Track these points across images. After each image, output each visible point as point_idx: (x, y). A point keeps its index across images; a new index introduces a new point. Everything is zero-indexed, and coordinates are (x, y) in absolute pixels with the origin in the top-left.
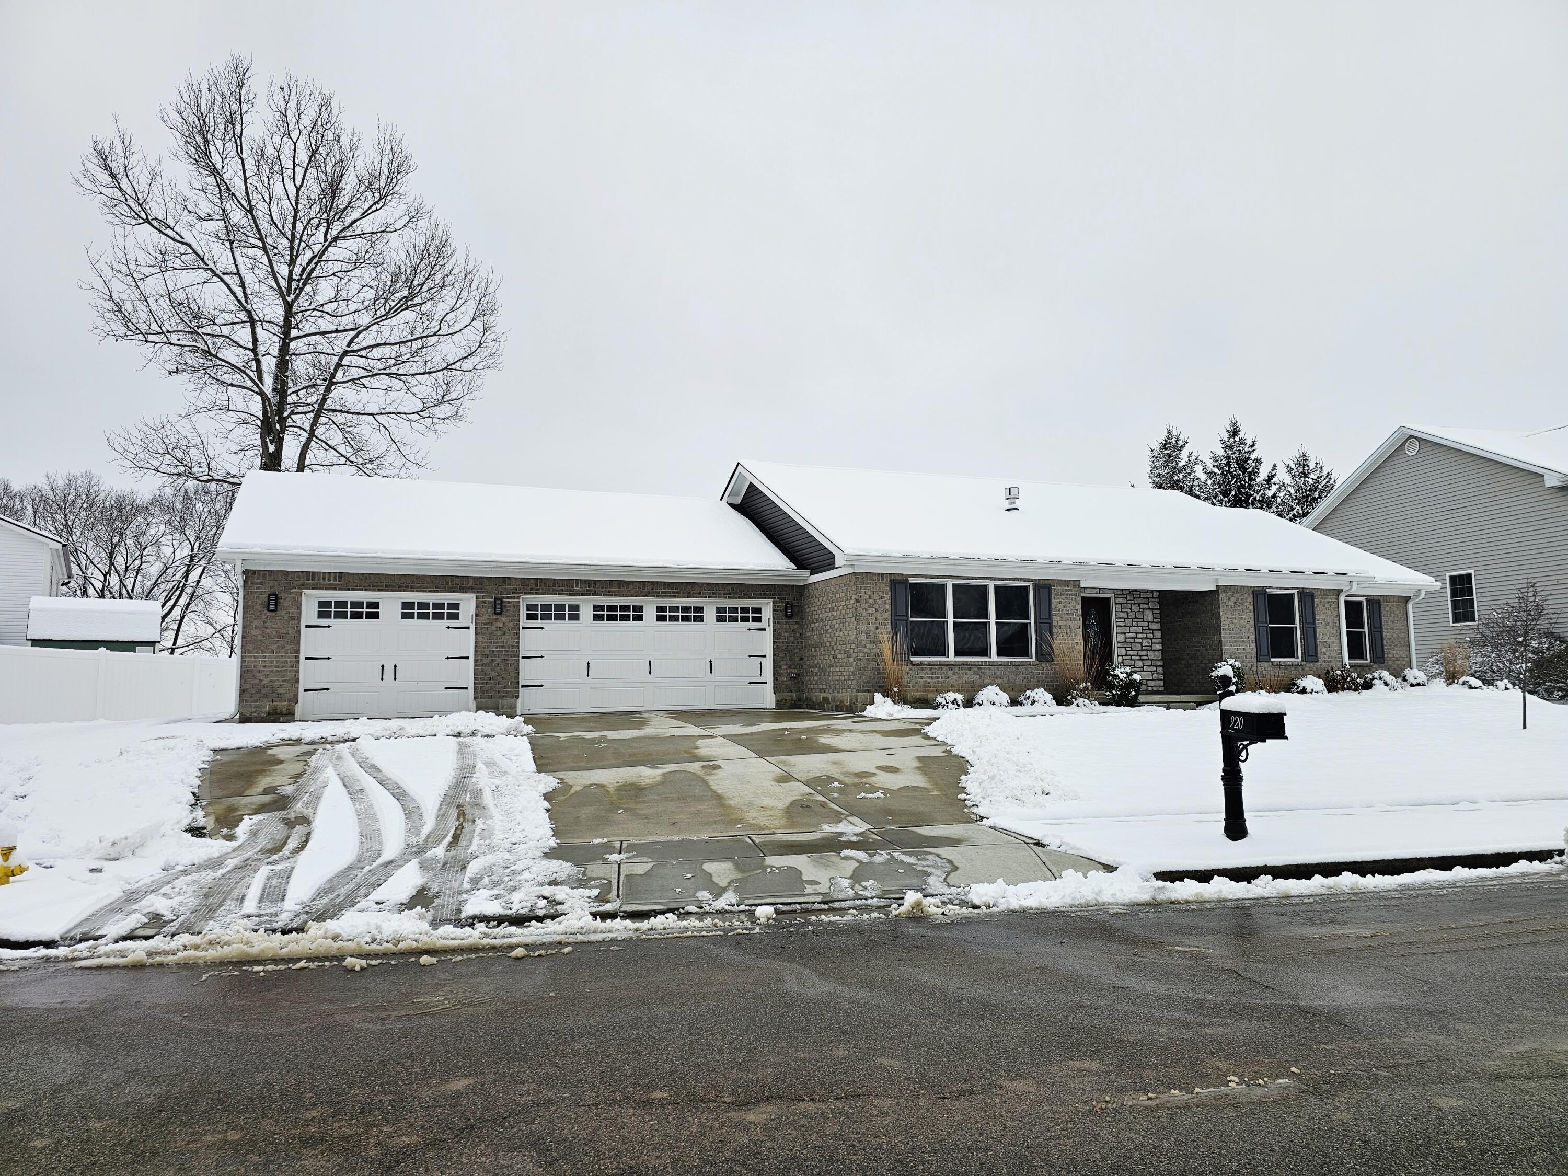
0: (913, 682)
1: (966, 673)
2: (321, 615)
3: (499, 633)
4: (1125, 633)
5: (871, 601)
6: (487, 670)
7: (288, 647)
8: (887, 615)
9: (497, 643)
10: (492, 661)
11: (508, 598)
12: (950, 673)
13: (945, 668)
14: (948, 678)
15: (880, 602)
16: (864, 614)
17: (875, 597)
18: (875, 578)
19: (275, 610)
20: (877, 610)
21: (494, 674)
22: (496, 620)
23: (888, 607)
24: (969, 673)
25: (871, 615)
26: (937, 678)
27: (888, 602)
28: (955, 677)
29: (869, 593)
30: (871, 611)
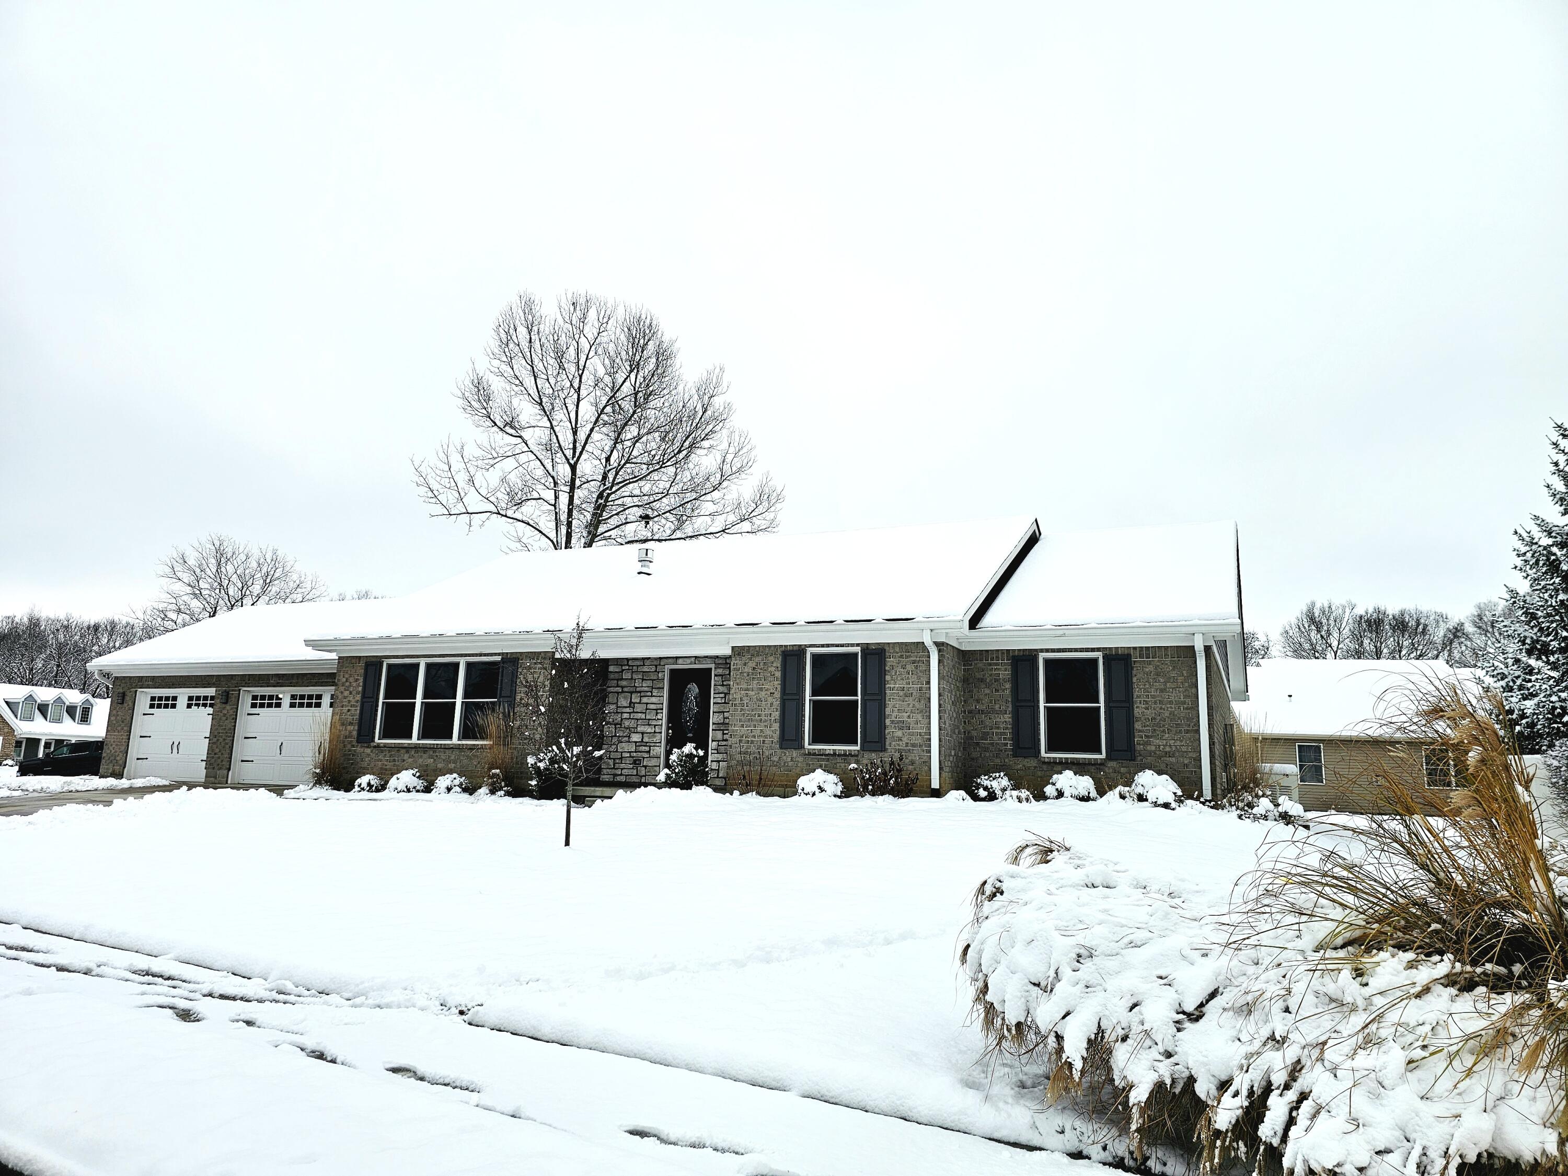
0: (372, 765)
1: (421, 757)
2: (152, 706)
3: (224, 718)
4: (724, 712)
5: (347, 684)
6: (215, 746)
7: (125, 728)
8: (359, 697)
9: (222, 726)
10: (218, 740)
11: (233, 690)
12: (406, 757)
13: (403, 751)
14: (404, 761)
15: (354, 684)
16: (340, 697)
17: (351, 680)
18: (354, 661)
19: (122, 703)
20: (351, 693)
21: (217, 750)
22: (224, 708)
23: (360, 689)
24: (425, 756)
25: (345, 697)
26: (394, 760)
27: (361, 684)
28: (410, 760)
29: (347, 676)
30: (347, 693)
